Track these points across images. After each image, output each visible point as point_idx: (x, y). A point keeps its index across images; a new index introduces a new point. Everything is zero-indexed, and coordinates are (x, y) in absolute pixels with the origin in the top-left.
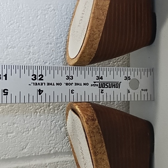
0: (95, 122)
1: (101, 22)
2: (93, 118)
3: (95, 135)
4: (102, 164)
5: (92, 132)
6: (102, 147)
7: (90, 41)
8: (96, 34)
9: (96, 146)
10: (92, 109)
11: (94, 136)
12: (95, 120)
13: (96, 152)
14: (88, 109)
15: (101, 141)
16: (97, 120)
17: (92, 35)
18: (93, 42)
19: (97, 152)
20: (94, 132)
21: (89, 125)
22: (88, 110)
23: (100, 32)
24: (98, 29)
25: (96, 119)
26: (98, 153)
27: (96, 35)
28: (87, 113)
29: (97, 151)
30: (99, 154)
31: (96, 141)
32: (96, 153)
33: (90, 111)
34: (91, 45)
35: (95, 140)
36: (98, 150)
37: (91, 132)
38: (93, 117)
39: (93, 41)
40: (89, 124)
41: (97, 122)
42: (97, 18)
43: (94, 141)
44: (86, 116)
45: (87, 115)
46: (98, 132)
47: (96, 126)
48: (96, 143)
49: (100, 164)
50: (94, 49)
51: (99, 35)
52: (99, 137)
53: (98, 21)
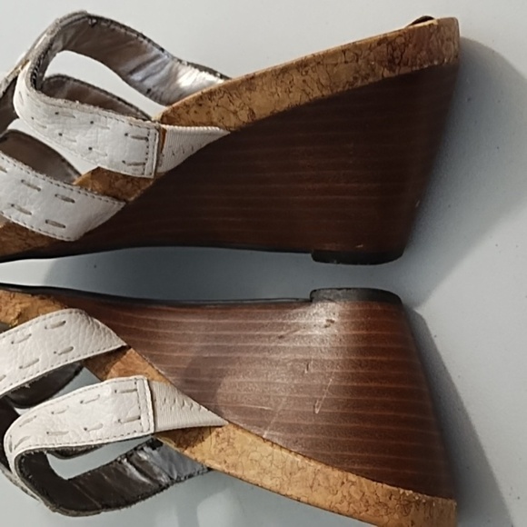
0: (386, 66)
1: (320, 477)
2: (397, 61)
3: (349, 64)
4: (279, 89)
5: (357, 54)
6: (320, 86)
7: (367, 510)
8: (349, 492)
9: (321, 67)
10: (426, 66)
11: (346, 62)
12: (391, 69)
13: (307, 69)
14: (425, 53)
15: (334, 83)
16: (392, 75)
17: (351, 505)
18: (371, 502)
19: (307, 72)
20: (357, 61)
21: (375, 48)
22: (421, 50)
23: (345, 481)
24: (338, 487)
25: (394, 71)
26: (304, 73)
27: (353, 494)
28: (410, 45)
29: (310, 72)
30: (303, 78)
31: (335, 69)
32: (306, 66)
33: (419, 56)
34: (379, 508)
35: (336, 65)
36: (312, 75)
37: (357, 51)
38: (399, 64)
39: (367, 502)
40: (379, 48)
41: (385, 75)
42: (311, 487)
43: (334, 62)
44: (403, 40)
45: (406, 45)
46: (357, 76)
47: (373, 70)
48: (328, 69)
49: (279, 82)
50: (390, 498)
51: (353, 483)
52: (343, 78)
53: (319, 485)
